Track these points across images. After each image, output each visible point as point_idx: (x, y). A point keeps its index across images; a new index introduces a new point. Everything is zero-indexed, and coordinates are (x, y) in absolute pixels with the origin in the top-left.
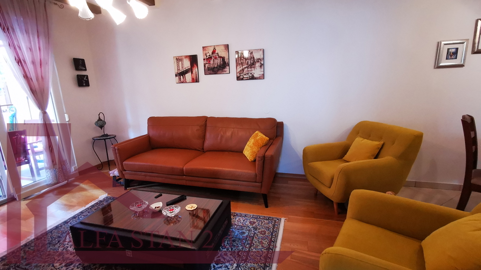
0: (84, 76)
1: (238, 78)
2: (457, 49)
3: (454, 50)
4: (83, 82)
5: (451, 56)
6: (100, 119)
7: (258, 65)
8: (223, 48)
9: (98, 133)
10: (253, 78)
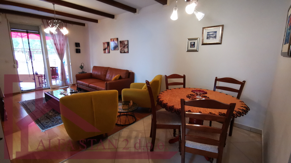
0: (79, 49)
1: (121, 52)
2: (194, 42)
3: (193, 43)
4: (78, 51)
5: (192, 46)
6: (81, 66)
7: (126, 47)
8: (116, 39)
9: (81, 71)
10: (125, 52)
